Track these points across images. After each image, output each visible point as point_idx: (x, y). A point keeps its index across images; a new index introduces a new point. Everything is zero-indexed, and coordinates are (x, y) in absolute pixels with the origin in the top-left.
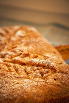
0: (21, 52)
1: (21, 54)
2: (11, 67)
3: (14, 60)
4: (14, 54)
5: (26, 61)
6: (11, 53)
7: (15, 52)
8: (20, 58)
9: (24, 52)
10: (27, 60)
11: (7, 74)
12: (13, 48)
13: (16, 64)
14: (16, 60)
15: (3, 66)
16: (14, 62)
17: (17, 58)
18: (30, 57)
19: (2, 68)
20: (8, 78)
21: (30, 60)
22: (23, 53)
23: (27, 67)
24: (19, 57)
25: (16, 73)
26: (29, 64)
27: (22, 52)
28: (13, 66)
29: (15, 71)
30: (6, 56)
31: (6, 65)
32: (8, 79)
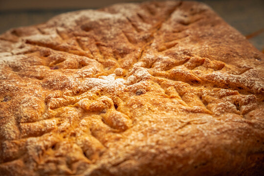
0: (188, 57)
1: (188, 60)
2: (170, 88)
3: (176, 74)
4: (173, 60)
5: (200, 76)
6: (166, 58)
7: (174, 55)
8: (186, 68)
9: (193, 56)
10: (202, 73)
11: (164, 102)
12: (169, 47)
13: (180, 82)
14: (178, 73)
15: (152, 84)
16: (175, 77)
17: (180, 69)
18: (207, 68)
19: (152, 89)
20: (167, 112)
21: (208, 74)
22: (192, 58)
23: (202, 88)
24: (183, 66)
25: (181, 101)
26: (206, 82)
27: (189, 55)
28: (174, 85)
29: (180, 97)
30: (157, 63)
31: (159, 82)
32: (169, 114)
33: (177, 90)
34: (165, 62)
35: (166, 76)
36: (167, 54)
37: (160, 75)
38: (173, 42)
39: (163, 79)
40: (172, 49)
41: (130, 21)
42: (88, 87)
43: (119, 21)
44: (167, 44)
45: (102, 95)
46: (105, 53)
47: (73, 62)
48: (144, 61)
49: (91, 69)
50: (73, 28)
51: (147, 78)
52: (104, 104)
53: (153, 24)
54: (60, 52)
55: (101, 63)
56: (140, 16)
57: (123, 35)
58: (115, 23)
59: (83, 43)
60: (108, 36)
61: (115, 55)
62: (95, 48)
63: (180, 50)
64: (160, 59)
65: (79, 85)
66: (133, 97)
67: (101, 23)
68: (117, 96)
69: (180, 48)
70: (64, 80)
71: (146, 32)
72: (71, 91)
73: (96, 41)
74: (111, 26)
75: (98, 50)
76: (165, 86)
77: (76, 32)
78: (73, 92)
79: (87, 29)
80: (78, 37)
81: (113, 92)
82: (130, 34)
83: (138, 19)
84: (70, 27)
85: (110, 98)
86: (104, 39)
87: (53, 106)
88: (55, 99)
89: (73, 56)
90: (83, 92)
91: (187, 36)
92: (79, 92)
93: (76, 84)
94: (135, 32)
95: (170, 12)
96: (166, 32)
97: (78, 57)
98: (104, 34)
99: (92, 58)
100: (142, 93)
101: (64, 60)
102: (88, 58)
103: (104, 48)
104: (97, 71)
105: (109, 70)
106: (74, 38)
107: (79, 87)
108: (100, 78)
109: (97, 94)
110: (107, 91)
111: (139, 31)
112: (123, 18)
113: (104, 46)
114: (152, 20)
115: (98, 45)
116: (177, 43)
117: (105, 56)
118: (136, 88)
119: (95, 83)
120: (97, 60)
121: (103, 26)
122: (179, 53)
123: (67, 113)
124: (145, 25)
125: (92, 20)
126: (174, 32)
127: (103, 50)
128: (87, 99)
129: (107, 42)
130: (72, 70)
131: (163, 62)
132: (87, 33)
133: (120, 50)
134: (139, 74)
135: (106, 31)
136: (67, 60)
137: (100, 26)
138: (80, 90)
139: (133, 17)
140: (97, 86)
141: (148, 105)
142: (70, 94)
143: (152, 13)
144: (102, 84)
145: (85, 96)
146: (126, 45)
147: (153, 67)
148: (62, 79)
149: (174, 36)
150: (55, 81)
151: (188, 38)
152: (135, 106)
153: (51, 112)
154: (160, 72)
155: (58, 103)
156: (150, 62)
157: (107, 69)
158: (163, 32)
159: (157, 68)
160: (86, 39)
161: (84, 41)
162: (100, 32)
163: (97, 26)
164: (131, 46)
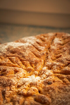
33: (68, 80)
34: (58, 66)
35: (61, 73)
36: (58, 61)
37: (57, 73)
38: (59, 55)
39: (59, 75)
40: (60, 59)
41: (34, 46)
42: (23, 83)
43: (28, 47)
44: (56, 56)
45: (31, 86)
46: (26, 64)
47: (11, 71)
48: (47, 66)
49: (21, 74)
50: (5, 53)
51: (51, 75)
52: (34, 91)
53: (45, 46)
54: (2, 66)
55: (25, 69)
56: (38, 43)
57: (32, 53)
58: (27, 48)
59: (13, 60)
60: (25, 55)
61: (31, 65)
62: (20, 62)
63: (64, 59)
64: (55, 64)
65: (18, 83)
66: (47, 86)
67: (19, 49)
68: (39, 86)
69: (64, 58)
70: (10, 81)
71: (44, 51)
72: (15, 87)
73: (19, 58)
74: (25, 50)
75: (21, 63)
76: (62, 78)
77: (8, 55)
78: (16, 87)
79: (13, 52)
80: (10, 57)
81: (36, 84)
82: (36, 53)
83: (37, 45)
84: (4, 52)
85: (36, 87)
86: (24, 57)
87: (8, 96)
88: (8, 92)
89: (10, 67)
90: (21, 86)
91: (65, 51)
92: (19, 87)
93: (16, 82)
94: (38, 51)
95: (53, 39)
96: (54, 50)
97: (12, 68)
98: (22, 54)
99: (20, 68)
100: (51, 83)
101: (6, 70)
102: (18, 68)
103: (25, 62)
104: (24, 74)
105: (30, 73)
106: (8, 58)
107: (18, 84)
108: (27, 78)
109: (28, 86)
110: (33, 84)
111: (40, 50)
112: (30, 45)
113: (24, 60)
114: (44, 44)
115: (21, 60)
116: (61, 55)
117: (26, 66)
118: (47, 81)
119: (26, 81)
120: (22, 68)
121: (21, 50)
122: (64, 60)
123: (16, 99)
124: (41, 47)
125: (15, 47)
126: (58, 50)
127: (24, 63)
128: (24, 90)
129: (25, 58)
130: (12, 75)
131: (57, 66)
132: (14, 55)
133: (33, 62)
134: (47, 74)
135: (23, 53)
136: (7, 70)
137: (20, 50)
138: (19, 85)
139: (34, 44)
140: (27, 82)
141: (57, 89)
142: (14, 88)
143: (43, 40)
144: (29, 81)
145: (23, 88)
146: (35, 59)
147: (52, 69)
148: (8, 80)
149: (58, 52)
150: (5, 82)
151: (66, 52)
152: (51, 91)
153: (7, 99)
154: (57, 71)
155: (10, 94)
156: (50, 66)
157: (28, 72)
158: (52, 50)
159: (54, 69)
160: (14, 58)
161: (13, 59)
162: (21, 54)
163: (17, 50)
164: (38, 59)
